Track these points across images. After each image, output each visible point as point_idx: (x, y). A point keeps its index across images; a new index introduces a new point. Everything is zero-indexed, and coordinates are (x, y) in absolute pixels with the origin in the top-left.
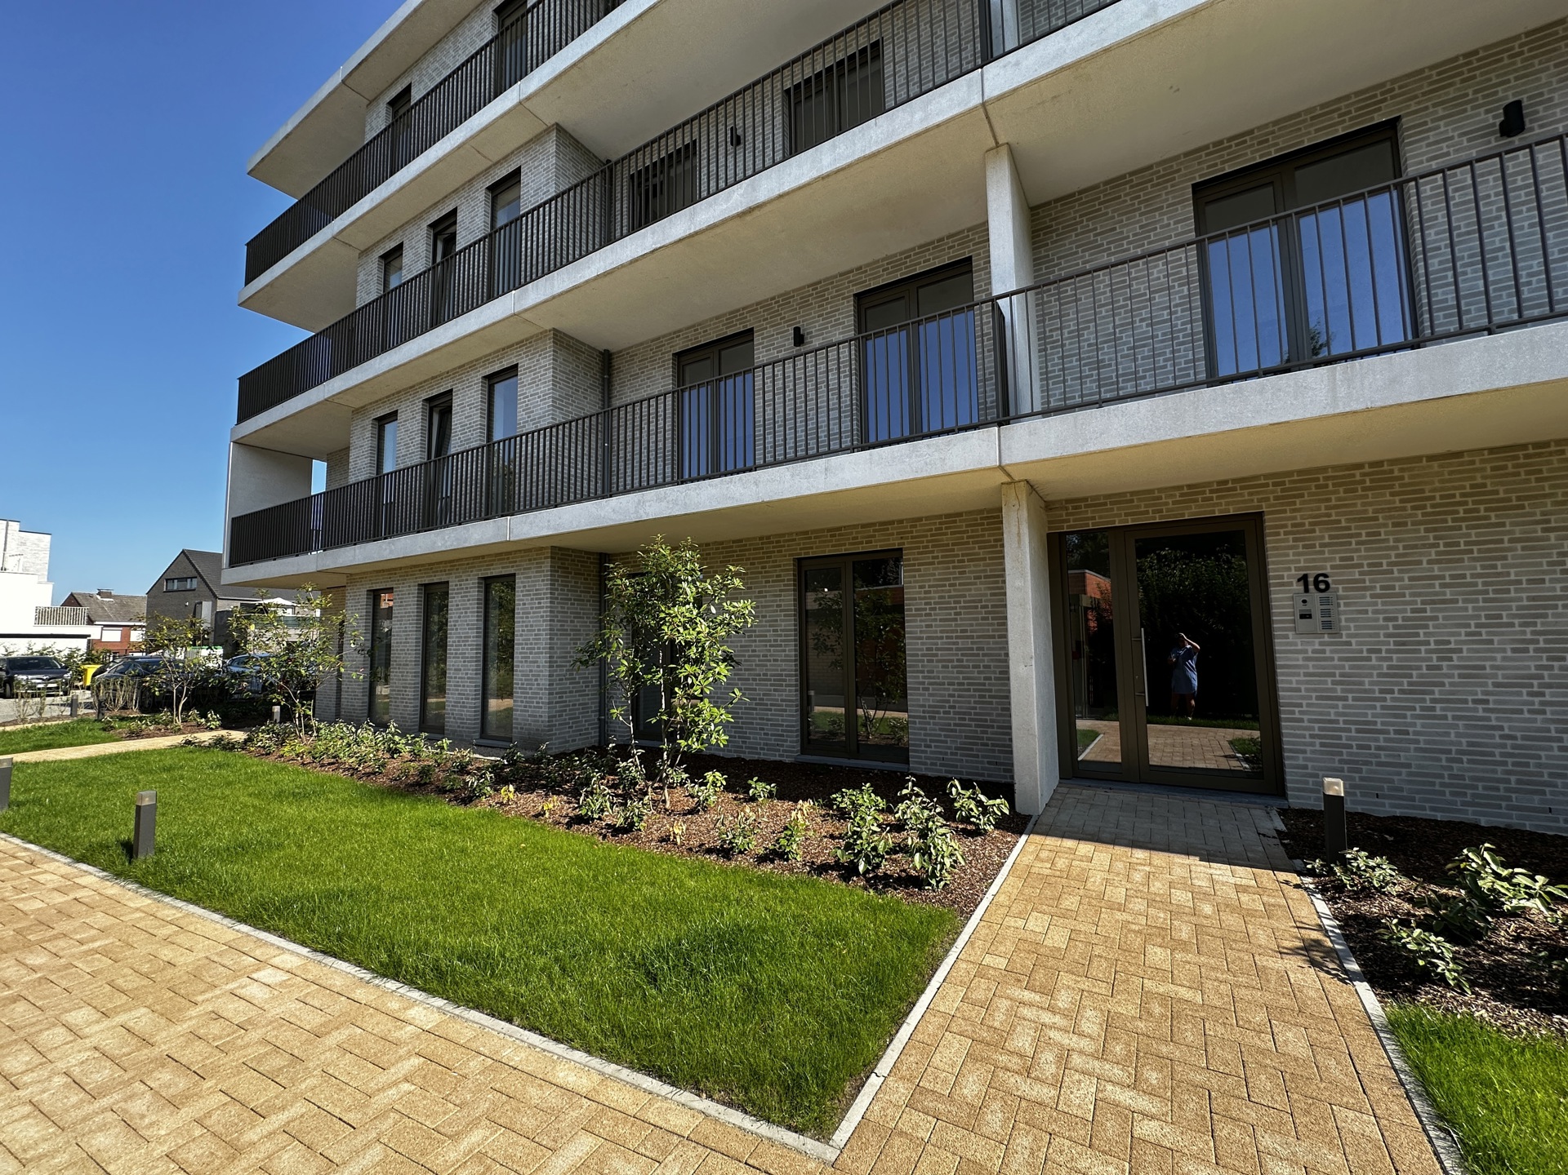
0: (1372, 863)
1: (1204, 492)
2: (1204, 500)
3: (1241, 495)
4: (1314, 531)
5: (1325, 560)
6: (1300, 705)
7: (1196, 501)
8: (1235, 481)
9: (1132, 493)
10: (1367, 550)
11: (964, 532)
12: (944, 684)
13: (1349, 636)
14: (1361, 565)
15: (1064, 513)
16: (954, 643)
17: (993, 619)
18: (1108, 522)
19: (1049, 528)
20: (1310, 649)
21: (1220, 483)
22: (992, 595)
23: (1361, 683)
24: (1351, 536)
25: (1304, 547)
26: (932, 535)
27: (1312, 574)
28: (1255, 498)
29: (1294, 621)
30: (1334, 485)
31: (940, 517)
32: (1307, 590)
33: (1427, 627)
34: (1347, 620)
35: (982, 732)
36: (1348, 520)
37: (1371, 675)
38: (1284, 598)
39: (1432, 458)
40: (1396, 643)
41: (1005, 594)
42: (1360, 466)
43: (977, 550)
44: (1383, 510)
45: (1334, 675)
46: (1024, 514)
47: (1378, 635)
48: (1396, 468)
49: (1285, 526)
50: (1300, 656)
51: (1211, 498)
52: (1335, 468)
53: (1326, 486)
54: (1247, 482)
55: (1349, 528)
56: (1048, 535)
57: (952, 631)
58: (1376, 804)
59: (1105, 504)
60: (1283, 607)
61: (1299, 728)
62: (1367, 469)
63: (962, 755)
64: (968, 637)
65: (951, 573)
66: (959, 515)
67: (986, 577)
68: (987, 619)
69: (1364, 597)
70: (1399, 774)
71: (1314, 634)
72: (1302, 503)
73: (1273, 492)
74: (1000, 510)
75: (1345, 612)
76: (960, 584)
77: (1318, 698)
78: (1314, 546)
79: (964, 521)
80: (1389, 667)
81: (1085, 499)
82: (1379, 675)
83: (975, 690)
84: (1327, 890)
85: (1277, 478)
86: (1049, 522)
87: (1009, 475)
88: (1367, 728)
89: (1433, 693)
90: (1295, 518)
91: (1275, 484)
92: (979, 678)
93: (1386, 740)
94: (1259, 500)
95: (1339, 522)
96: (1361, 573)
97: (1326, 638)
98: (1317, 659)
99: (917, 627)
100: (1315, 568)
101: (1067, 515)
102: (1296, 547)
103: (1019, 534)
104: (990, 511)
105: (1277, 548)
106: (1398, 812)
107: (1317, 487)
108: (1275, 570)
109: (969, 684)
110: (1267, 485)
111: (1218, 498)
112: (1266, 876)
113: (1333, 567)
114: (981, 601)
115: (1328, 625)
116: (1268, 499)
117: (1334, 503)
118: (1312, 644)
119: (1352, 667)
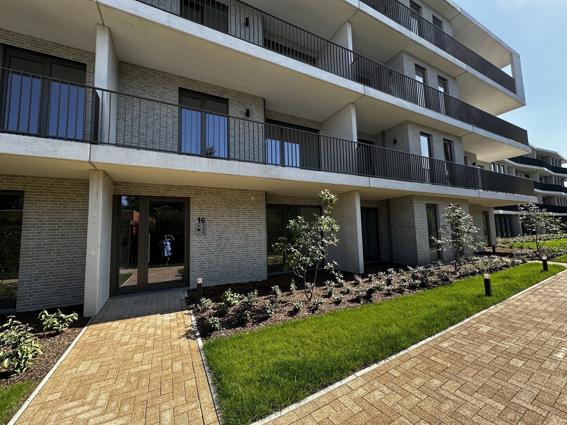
0: (206, 301)
1: (174, 188)
2: (174, 191)
3: (185, 191)
4: (202, 205)
5: (204, 214)
6: (195, 257)
7: (171, 191)
8: (183, 186)
9: (150, 184)
10: (214, 212)
11: (68, 188)
12: (47, 262)
13: (209, 236)
14: (212, 216)
15: (122, 187)
16: (56, 241)
17: (81, 229)
18: (140, 194)
19: (114, 192)
20: (199, 240)
21: (179, 186)
22: (81, 218)
23: (210, 249)
24: (211, 207)
25: (200, 209)
26: (47, 187)
27: (201, 217)
28: (188, 193)
29: (196, 232)
30: (208, 192)
31: (54, 178)
32: (199, 222)
33: (225, 233)
34: (208, 231)
35: (69, 283)
36: (211, 203)
37: (212, 247)
38: (194, 224)
39: (229, 189)
40: (219, 238)
41: (87, 218)
42: (214, 188)
43: (75, 197)
44: (218, 201)
45: (204, 247)
46: (101, 185)
47: (215, 236)
48: (222, 190)
49: (195, 203)
50: (196, 242)
51: (176, 191)
52: (209, 188)
53: (206, 192)
54: (187, 187)
55: (211, 205)
56: (114, 195)
57: (55, 235)
58: (211, 283)
59: (139, 186)
60: (193, 227)
61: (194, 264)
62: (216, 190)
63: (54, 296)
64: (65, 238)
65: (58, 207)
66: (67, 179)
67: (79, 210)
68: (78, 229)
69: (212, 225)
70: (216, 274)
71: (200, 235)
72: (200, 196)
73: (193, 192)
74: (89, 181)
75: (208, 229)
76: (63, 213)
77: (200, 254)
78: (202, 209)
79: (69, 183)
80: (217, 244)
81: (131, 183)
82: (214, 247)
83: (66, 263)
84: (195, 313)
85: (195, 187)
86: (115, 190)
87: (94, 167)
88: (211, 262)
89: (224, 251)
90: (198, 201)
91: (194, 189)
92: (70, 257)
93: (215, 265)
94: (189, 194)
95: (208, 203)
96: (212, 218)
97: (203, 237)
98: (201, 243)
99: (31, 233)
100: (202, 216)
101: (123, 188)
102: (198, 209)
103: (97, 193)
104: (84, 180)
105: (193, 209)
106: (215, 284)
107: (204, 192)
108: (192, 216)
109: (63, 261)
110: (192, 189)
111: (178, 191)
112: (180, 313)
113: (206, 216)
114: (75, 221)
115: (204, 233)
116: (192, 194)
117: (208, 197)
118: (199, 238)
119: (208, 245)
